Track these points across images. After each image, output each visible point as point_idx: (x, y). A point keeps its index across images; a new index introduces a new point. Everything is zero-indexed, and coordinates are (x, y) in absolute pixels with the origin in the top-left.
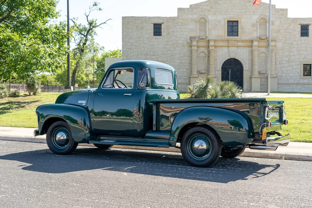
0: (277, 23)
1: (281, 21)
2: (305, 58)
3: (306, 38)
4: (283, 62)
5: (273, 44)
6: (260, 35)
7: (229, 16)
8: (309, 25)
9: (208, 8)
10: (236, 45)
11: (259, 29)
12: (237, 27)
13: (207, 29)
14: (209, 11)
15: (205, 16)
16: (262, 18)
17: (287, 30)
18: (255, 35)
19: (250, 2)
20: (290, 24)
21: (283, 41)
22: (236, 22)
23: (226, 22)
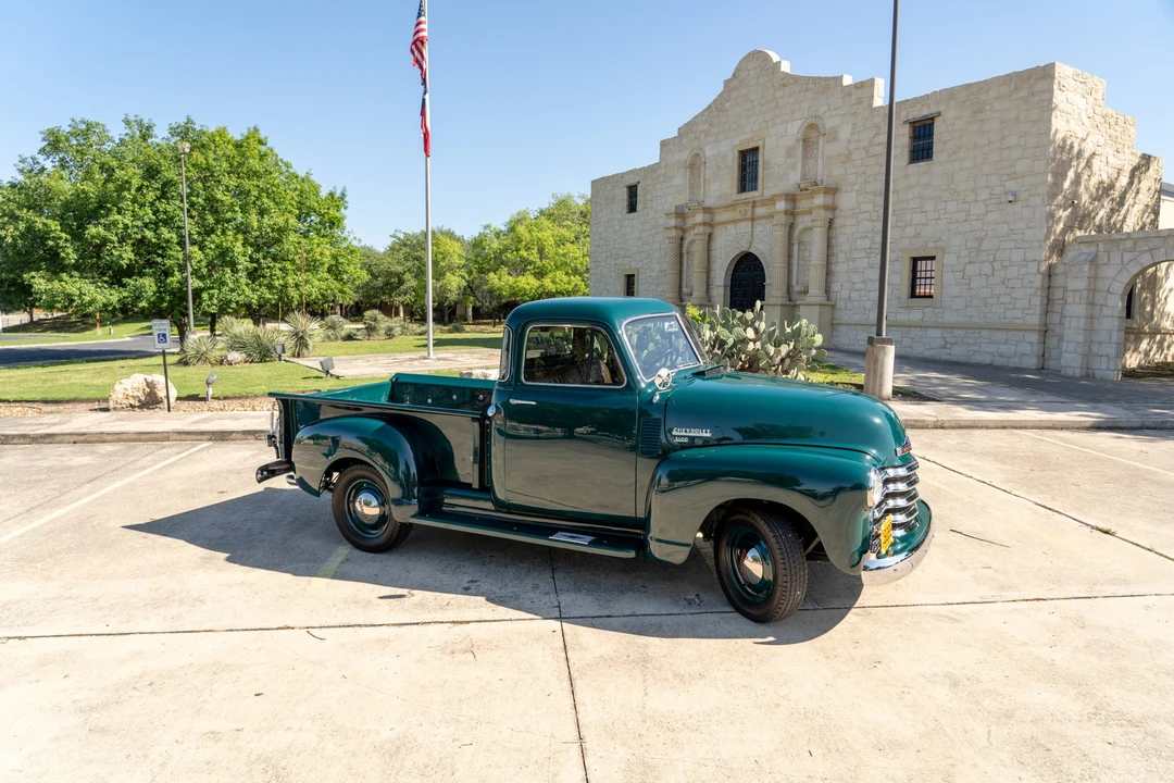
0: (845, 133)
1: (854, 125)
2: (917, 235)
3: (922, 165)
4: (856, 256)
5: (819, 200)
6: (804, 177)
7: (743, 137)
8: (933, 119)
9: (706, 127)
10: (749, 215)
11: (800, 160)
12: (757, 165)
13: (702, 180)
14: (707, 134)
15: (700, 149)
16: (812, 127)
17: (871, 149)
18: (794, 178)
19: (784, 85)
20: (878, 127)
21: (857, 187)
22: (756, 150)
23: (736, 154)
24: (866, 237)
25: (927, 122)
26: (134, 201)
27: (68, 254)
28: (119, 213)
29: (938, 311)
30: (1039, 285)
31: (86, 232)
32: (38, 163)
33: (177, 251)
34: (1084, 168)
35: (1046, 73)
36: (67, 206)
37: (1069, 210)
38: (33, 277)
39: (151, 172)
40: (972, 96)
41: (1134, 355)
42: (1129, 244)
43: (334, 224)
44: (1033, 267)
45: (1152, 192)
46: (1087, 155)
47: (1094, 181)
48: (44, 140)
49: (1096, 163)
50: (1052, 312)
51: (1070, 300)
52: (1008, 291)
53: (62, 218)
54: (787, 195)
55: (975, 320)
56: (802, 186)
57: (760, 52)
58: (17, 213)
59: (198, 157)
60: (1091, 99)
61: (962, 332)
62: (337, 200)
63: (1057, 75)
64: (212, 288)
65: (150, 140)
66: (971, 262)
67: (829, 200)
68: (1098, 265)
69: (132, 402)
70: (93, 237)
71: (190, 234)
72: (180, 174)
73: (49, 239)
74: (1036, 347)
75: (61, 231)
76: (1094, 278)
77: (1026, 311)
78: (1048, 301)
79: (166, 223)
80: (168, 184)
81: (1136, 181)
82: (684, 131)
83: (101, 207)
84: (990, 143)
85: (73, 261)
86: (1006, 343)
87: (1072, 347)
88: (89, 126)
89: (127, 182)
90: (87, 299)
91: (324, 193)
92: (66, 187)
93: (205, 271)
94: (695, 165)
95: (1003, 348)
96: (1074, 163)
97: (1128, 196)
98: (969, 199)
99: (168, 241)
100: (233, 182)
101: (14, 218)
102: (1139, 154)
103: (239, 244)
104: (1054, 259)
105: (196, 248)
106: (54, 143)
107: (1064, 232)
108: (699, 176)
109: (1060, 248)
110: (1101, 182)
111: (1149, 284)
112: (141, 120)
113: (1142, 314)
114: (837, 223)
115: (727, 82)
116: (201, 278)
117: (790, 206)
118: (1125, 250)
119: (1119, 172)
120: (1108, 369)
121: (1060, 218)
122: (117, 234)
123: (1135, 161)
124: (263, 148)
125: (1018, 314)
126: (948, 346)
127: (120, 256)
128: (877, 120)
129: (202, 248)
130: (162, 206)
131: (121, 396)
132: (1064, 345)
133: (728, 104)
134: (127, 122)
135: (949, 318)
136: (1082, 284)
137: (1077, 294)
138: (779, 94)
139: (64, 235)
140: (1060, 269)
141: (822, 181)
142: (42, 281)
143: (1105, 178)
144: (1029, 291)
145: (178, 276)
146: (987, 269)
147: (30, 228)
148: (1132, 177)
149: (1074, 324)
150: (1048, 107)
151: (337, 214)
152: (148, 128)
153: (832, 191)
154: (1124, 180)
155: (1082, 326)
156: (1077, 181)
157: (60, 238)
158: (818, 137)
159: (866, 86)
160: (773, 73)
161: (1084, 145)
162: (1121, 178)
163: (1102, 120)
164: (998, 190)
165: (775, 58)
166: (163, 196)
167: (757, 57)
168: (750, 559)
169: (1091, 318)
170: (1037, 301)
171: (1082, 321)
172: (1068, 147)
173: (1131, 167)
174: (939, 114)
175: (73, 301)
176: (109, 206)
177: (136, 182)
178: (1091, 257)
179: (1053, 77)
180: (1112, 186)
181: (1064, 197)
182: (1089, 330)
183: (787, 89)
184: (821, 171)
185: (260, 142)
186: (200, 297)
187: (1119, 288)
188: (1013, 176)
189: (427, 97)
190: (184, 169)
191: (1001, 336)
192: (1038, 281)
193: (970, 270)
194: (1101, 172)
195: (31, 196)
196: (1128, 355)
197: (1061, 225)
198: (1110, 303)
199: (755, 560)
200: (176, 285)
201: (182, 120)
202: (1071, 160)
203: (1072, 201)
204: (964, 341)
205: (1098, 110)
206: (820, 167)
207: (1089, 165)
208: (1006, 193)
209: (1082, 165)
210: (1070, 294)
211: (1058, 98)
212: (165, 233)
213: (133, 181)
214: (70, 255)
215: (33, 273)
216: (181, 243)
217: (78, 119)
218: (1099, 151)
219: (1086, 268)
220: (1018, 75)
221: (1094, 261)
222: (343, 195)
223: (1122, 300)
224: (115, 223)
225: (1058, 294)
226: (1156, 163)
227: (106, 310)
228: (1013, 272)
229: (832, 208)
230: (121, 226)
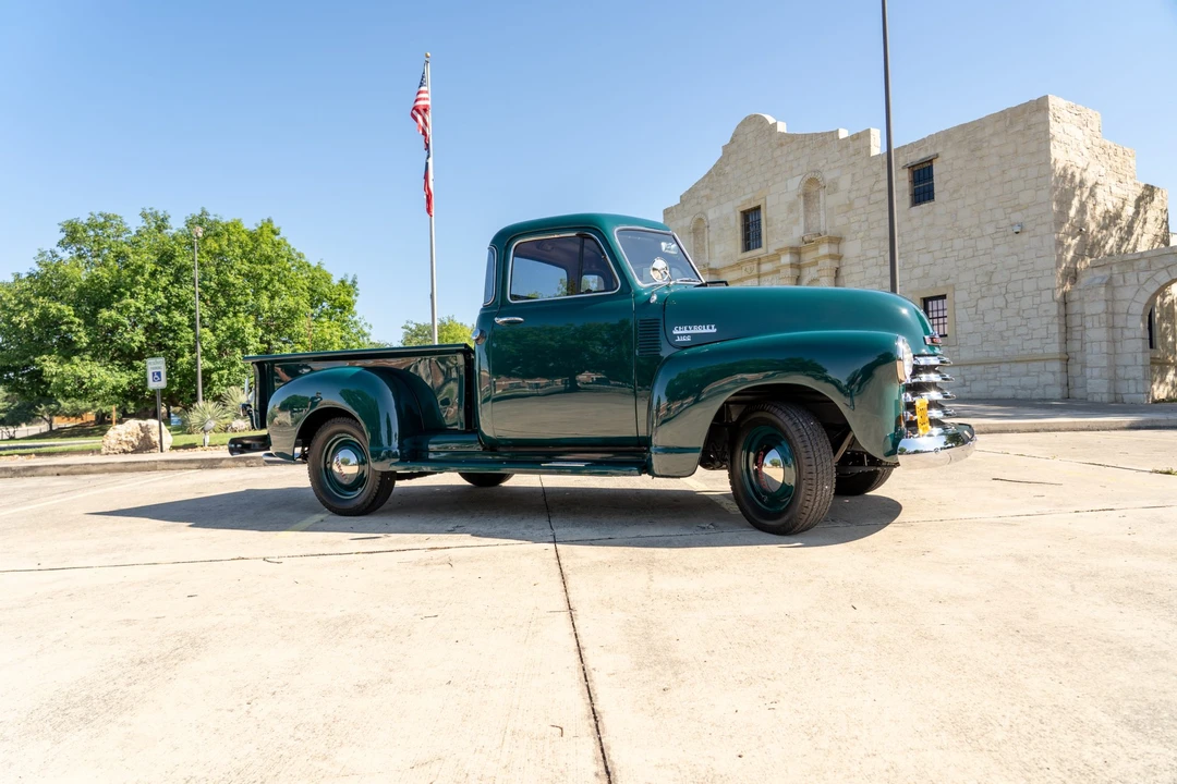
0: (845, 183)
1: (853, 175)
2: (926, 276)
3: (925, 206)
5: (824, 250)
6: (807, 229)
7: (744, 198)
8: (931, 161)
9: (708, 191)
10: (755, 272)
11: (802, 214)
12: (760, 225)
13: (706, 243)
14: (708, 198)
15: (704, 214)
16: (812, 181)
17: (873, 197)
18: (797, 233)
19: (782, 145)
20: (877, 174)
21: (861, 235)
22: (758, 209)
23: (739, 215)
24: (874, 283)
25: (926, 165)
26: (147, 285)
27: (80, 338)
28: (132, 296)
29: (954, 349)
30: (1055, 313)
31: (99, 316)
32: (56, 256)
33: (188, 333)
34: (1088, 197)
35: (1040, 106)
36: (82, 291)
37: (1078, 238)
38: (44, 360)
39: (165, 258)
40: (969, 135)
41: (1162, 387)
42: (1143, 263)
43: (345, 308)
44: (1047, 296)
45: (1159, 222)
46: (1089, 184)
47: (1099, 210)
48: (62, 231)
49: (1099, 191)
50: (1071, 339)
51: (1088, 325)
52: (1024, 322)
53: (77, 306)
54: (792, 248)
55: (994, 354)
56: (806, 239)
57: (755, 116)
58: (33, 301)
59: (212, 244)
60: (1087, 131)
61: (980, 368)
62: (349, 287)
63: (1051, 107)
64: (223, 369)
65: (165, 231)
66: (983, 297)
67: (834, 249)
68: (1114, 287)
69: (125, 447)
70: (105, 320)
71: (202, 317)
72: (193, 260)
73: (63, 324)
74: (1058, 375)
75: (75, 316)
76: (1111, 300)
77: (1044, 341)
78: (1067, 329)
79: (177, 306)
80: (182, 269)
81: (1142, 210)
82: (684, 199)
83: (115, 292)
84: (991, 178)
85: (85, 345)
86: (1027, 375)
87: (1096, 372)
88: (107, 218)
89: (141, 267)
90: (97, 381)
91: (335, 281)
92: (82, 275)
93: (215, 352)
94: (698, 230)
95: (1025, 381)
96: (1078, 192)
97: (1135, 225)
98: (974, 235)
99: (179, 324)
100: (246, 267)
101: (29, 305)
102: (1142, 184)
103: (250, 325)
104: (1068, 287)
105: (207, 330)
106: (72, 235)
107: (1075, 260)
108: (703, 238)
109: (1072, 275)
110: (1107, 212)
111: (1168, 313)
112: (156, 212)
113: (1164, 344)
114: (843, 272)
115: (725, 148)
116: (212, 359)
117: (794, 260)
118: (1140, 270)
119: (1124, 201)
120: (1137, 393)
121: (1070, 245)
122: (129, 318)
123: (1139, 191)
124: (276, 238)
125: (1037, 344)
126: (968, 383)
127: (132, 340)
128: (876, 168)
129: (213, 330)
130: (174, 290)
131: (113, 441)
132: (1088, 372)
133: (728, 169)
134: (144, 216)
135: (966, 355)
136: (1100, 307)
137: (1096, 318)
138: (778, 152)
139: (77, 320)
140: (1075, 296)
141: (826, 233)
142: (53, 364)
143: (1111, 208)
144: (1045, 320)
145: (187, 357)
146: (1000, 302)
147: (44, 315)
148: (1137, 206)
149: (1096, 349)
150: (1045, 138)
151: (348, 299)
152: (163, 220)
153: (837, 240)
154: (1129, 210)
155: (1104, 350)
156: (1082, 210)
157: (72, 323)
158: (818, 191)
159: (862, 137)
160: (770, 134)
161: (1085, 175)
162: (1126, 207)
163: (1102, 151)
164: (1003, 223)
165: (771, 120)
166: (177, 280)
167: (755, 121)
168: (769, 465)
169: (1113, 341)
170: (1055, 329)
171: (1104, 344)
172: (1069, 176)
173: (1135, 197)
174: (937, 156)
175: (84, 383)
176: (122, 290)
177: (149, 267)
178: (1106, 279)
179: (1047, 109)
180: (1118, 216)
181: (1072, 225)
182: (1113, 354)
183: (785, 148)
184: (823, 222)
185: (274, 232)
186: (210, 379)
187: (1138, 309)
188: (1017, 208)
189: (430, 161)
190: (197, 255)
191: (1022, 368)
192: (1054, 309)
193: (983, 305)
194: (1106, 201)
195: (47, 283)
196: (1155, 387)
197: (1071, 253)
198: (1131, 324)
199: (775, 464)
200: (185, 366)
201: (198, 212)
202: (1074, 188)
203: (1080, 230)
204: (985, 376)
205: (1096, 141)
206: (823, 219)
207: (1092, 194)
208: (1012, 225)
209: (1086, 194)
210: (1088, 318)
211: (1054, 128)
212: (177, 316)
213: (147, 266)
214: (83, 338)
215: (45, 357)
216: (193, 326)
217: (96, 213)
218: (1101, 180)
219: (1102, 291)
220: (1012, 110)
221: (1109, 284)
222: (354, 282)
223: (1143, 320)
224: (127, 307)
225: (1076, 321)
226: (1159, 194)
227: (116, 393)
228: (1027, 302)
229: (838, 257)
230: (133, 309)
